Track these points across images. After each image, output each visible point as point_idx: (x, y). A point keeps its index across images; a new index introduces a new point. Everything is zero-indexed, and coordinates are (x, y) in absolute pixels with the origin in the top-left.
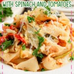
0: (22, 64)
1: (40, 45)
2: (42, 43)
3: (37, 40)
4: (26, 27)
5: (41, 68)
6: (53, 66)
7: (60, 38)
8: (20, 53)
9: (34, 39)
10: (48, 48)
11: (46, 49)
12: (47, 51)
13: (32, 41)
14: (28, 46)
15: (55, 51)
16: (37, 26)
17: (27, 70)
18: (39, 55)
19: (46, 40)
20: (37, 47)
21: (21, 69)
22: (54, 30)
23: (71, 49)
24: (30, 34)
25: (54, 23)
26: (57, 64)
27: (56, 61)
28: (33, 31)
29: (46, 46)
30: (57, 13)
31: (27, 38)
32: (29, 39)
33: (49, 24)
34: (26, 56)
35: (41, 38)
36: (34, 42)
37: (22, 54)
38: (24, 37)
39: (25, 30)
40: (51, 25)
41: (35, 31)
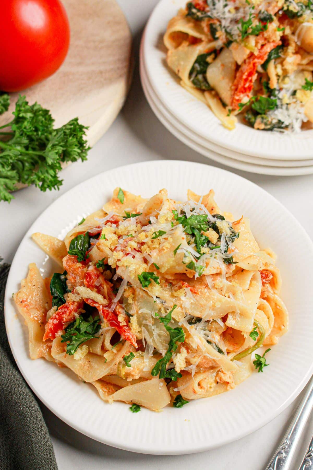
1: (172, 347)
2: (179, 343)
3: (164, 332)
4: (134, 292)
7: (231, 322)
9: (156, 332)
10: (196, 361)
13: (151, 334)
16: (166, 294)
18: (170, 373)
19: (189, 336)
21: (122, 402)
22: (214, 306)
24: (147, 316)
25: (215, 285)
26: (217, 383)
27: (216, 377)
28: (153, 309)
29: (188, 352)
30: (226, 241)
31: (138, 327)
32: (141, 331)
33: (200, 287)
34: (135, 376)
35: (177, 331)
36: (156, 337)
37: (124, 373)
38: (127, 326)
39: (130, 301)
40: (206, 290)
41: (160, 310)
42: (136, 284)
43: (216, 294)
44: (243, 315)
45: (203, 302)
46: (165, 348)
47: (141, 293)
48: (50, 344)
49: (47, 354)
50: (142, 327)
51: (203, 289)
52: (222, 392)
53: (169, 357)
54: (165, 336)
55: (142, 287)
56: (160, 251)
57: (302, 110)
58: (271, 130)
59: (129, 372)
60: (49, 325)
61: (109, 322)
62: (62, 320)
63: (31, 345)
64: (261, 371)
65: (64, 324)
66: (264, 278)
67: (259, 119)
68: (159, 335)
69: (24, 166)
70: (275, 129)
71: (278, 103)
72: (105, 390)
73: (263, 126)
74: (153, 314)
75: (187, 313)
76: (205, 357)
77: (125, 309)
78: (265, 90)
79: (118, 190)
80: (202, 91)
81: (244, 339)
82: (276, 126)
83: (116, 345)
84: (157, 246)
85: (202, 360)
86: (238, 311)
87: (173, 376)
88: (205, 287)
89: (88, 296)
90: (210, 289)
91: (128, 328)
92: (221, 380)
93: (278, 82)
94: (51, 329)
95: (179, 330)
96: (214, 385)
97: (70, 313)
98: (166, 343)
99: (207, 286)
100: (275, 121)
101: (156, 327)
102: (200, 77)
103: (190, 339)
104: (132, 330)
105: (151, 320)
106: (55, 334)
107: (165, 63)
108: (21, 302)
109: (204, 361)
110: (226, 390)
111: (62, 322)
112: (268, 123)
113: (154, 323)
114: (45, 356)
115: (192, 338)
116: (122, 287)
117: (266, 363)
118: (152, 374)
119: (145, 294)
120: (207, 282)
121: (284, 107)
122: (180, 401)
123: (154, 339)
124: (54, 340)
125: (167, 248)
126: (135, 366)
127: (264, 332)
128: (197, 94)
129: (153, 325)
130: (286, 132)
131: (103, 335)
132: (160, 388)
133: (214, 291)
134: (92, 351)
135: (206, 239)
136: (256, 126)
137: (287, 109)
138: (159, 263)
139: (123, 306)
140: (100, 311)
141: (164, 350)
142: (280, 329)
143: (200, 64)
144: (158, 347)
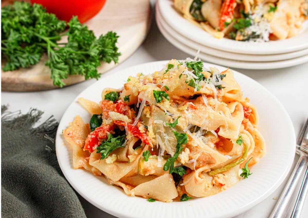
0: (143, 187)
1: (179, 149)
2: (184, 145)
3: (173, 138)
4: (150, 110)
5: (182, 193)
6: (205, 190)
7: (221, 133)
8: (139, 166)
9: (167, 137)
10: (196, 156)
11: (190, 159)
12: (193, 163)
13: (163, 140)
14: (156, 151)
15: (209, 163)
16: (174, 110)
17: (152, 199)
18: (177, 169)
19: (191, 139)
20: (172, 154)
21: (141, 197)
22: (209, 117)
23: (244, 154)
24: (160, 126)
25: (209, 103)
26: (214, 185)
27: (212, 180)
28: (164, 120)
29: (190, 152)
30: (217, 78)
31: (153, 134)
32: (156, 137)
33: (198, 105)
34: (151, 171)
35: (182, 136)
36: (167, 142)
37: (143, 168)
38: (146, 133)
39: (148, 116)
40: (203, 107)
41: (170, 120)
42: (152, 102)
43: (210, 109)
44: (230, 128)
45: (201, 115)
46: (173, 151)
47: (155, 109)
48: (88, 158)
49: (85, 165)
50: (156, 135)
51: (201, 106)
52: (217, 192)
53: (177, 156)
54: (173, 141)
55: (157, 103)
56: (169, 79)
57: (269, 25)
58: (248, 39)
59: (146, 167)
60: (89, 139)
61: (132, 133)
62: (98, 136)
63: (75, 158)
64: (246, 178)
65: (99, 139)
66: (246, 110)
67: (239, 33)
68: (169, 141)
69: (74, 62)
70: (251, 39)
71: (252, 22)
72: (129, 188)
73: (242, 38)
74: (165, 124)
75: (189, 122)
76: (203, 153)
77: (144, 124)
78: (242, 16)
79: (140, 74)
80: (199, 22)
81: (232, 145)
82: (251, 37)
83: (137, 149)
84: (167, 77)
85: (201, 155)
86: (227, 125)
87: (180, 171)
88: (202, 105)
89: (117, 117)
90: (206, 106)
91: (146, 135)
92: (217, 182)
93: (251, 9)
94: (89, 141)
95: (184, 135)
96: (211, 186)
97: (104, 131)
98: (174, 147)
99: (203, 104)
100: (250, 33)
101: (166, 134)
102: (197, 12)
103: (192, 141)
104: (149, 135)
105: (163, 128)
106: (92, 148)
107: (173, 7)
108: (68, 134)
109: (203, 156)
110: (220, 191)
111: (98, 137)
112: (246, 34)
113: (165, 131)
114: (84, 167)
115: (194, 140)
116: (142, 105)
117: (250, 173)
118: (164, 169)
119: (158, 109)
120: (204, 101)
121: (256, 24)
122: (186, 197)
123: (165, 143)
124: (92, 154)
125: (174, 76)
126: (151, 163)
127: (247, 144)
128: (196, 24)
129: (165, 133)
130: (258, 40)
131: (128, 145)
132: (170, 183)
133: (209, 107)
134: (120, 158)
135: (203, 75)
136: (237, 38)
137: (258, 25)
138: (168, 86)
139: (143, 122)
140: (126, 126)
141: (173, 152)
142: (259, 152)
143: (197, 3)
144: (168, 150)
